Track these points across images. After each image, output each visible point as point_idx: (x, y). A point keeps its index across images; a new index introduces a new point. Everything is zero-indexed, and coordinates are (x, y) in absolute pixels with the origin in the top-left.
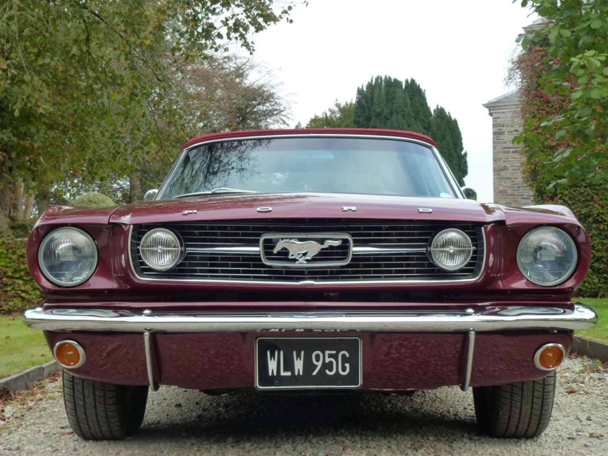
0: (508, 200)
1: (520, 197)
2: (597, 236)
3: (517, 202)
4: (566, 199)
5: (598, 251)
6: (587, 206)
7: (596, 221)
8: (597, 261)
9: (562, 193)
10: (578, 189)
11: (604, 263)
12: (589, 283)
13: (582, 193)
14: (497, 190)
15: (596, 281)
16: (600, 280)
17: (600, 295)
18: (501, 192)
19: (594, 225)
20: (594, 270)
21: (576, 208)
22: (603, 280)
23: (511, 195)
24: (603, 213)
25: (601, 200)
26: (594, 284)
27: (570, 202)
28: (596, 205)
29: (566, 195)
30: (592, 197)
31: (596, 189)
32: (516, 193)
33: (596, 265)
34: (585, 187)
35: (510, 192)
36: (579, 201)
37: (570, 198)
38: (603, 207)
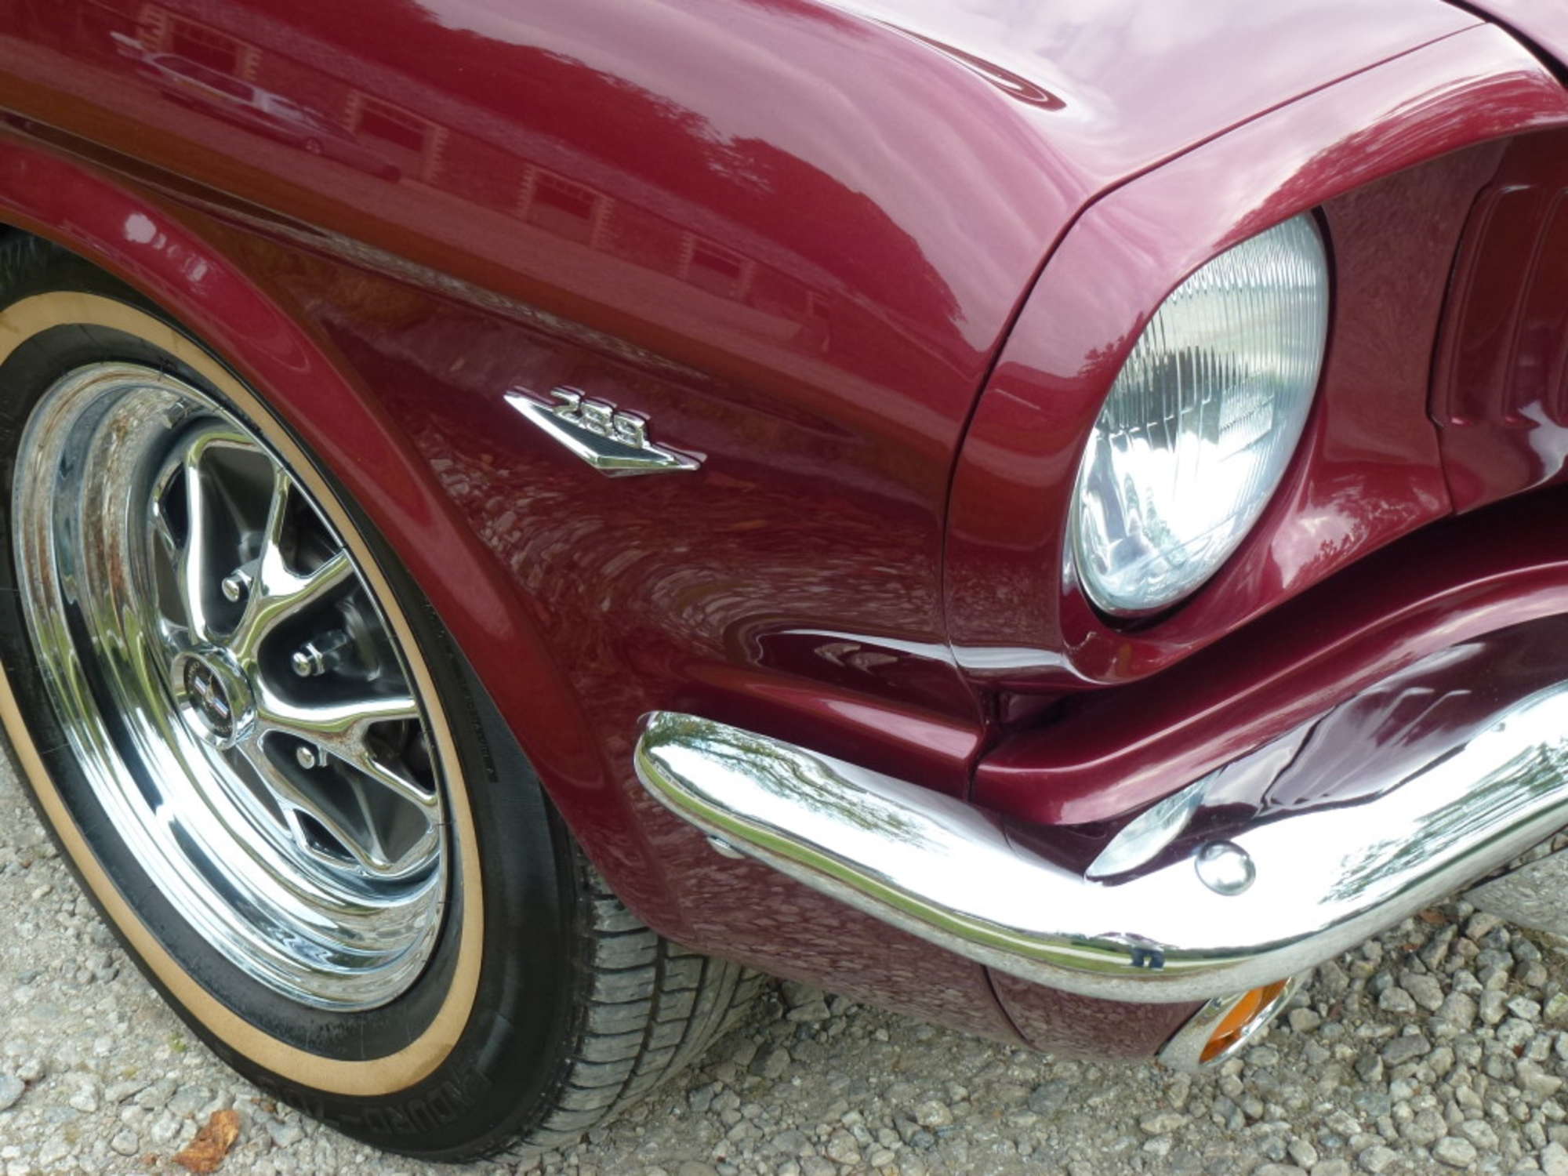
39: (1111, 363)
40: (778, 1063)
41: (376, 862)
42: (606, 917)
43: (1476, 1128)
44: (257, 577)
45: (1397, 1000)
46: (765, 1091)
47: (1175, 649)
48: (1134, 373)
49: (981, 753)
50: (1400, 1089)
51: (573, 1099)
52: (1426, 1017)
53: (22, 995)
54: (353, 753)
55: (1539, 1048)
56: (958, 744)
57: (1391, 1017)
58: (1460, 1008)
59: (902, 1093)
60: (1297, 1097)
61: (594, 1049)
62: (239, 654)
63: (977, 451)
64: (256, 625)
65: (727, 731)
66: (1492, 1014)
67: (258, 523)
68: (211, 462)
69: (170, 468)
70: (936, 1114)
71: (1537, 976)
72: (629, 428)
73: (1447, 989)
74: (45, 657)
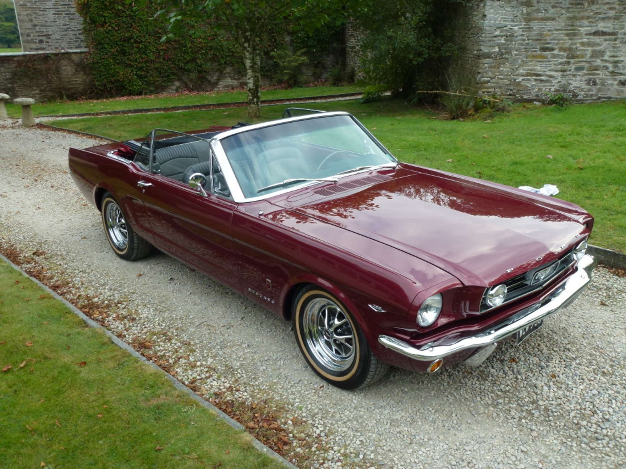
0: (28, 12)
1: (38, 10)
2: (137, 52)
3: (36, 13)
4: (114, 26)
5: (140, 63)
6: (129, 31)
7: (136, 42)
8: (139, 70)
9: (110, 22)
10: (121, 18)
11: (144, 71)
12: (136, 86)
13: (124, 22)
14: (18, 4)
15: (140, 83)
16: (143, 83)
17: (144, 92)
18: (21, 5)
19: (135, 45)
20: (138, 76)
21: (121, 33)
22: (145, 83)
23: (30, 8)
24: (140, 36)
25: (138, 26)
26: (140, 86)
27: (116, 28)
28: (135, 30)
29: (113, 23)
30: (131, 24)
31: (133, 19)
32: (34, 6)
33: (139, 72)
34: (126, 17)
35: (29, 5)
36: (123, 27)
37: (116, 25)
38: (140, 32)
39: (420, 305)
40: (388, 384)
41: (344, 355)
42: (373, 358)
43: (470, 395)
44: (334, 322)
45: (463, 381)
46: (386, 387)
47: (427, 330)
48: (422, 306)
49: (410, 339)
50: (462, 390)
51: (367, 380)
52: (466, 383)
53: (296, 372)
54: (343, 342)
55: (479, 387)
56: (408, 338)
57: (462, 383)
58: (470, 382)
59: (402, 388)
60: (449, 390)
61: (370, 373)
62: (331, 330)
63: (410, 312)
64: (334, 327)
65: (386, 336)
66: (474, 383)
67: (334, 316)
68: (329, 309)
69: (323, 309)
70: (406, 390)
71: (480, 379)
72: (380, 308)
73: (469, 381)
74: (305, 330)
